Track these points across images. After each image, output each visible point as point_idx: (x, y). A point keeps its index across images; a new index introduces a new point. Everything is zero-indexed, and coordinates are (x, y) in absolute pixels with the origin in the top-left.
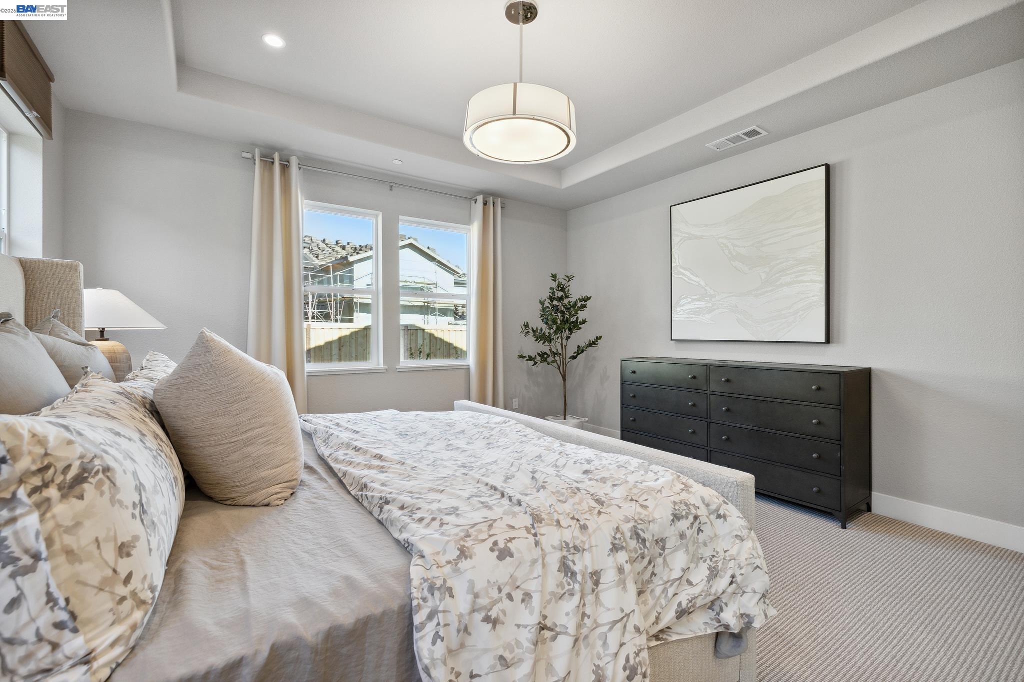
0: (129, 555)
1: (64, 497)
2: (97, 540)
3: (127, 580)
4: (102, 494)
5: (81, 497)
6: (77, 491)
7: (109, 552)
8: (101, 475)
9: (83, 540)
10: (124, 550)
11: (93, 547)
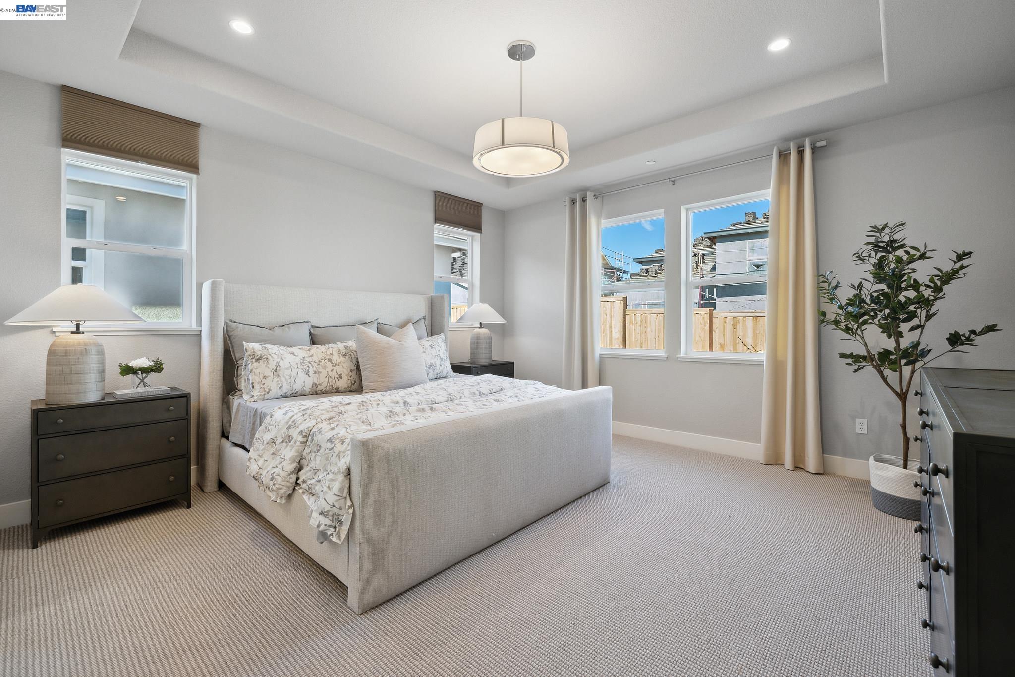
0: (265, 379)
1: (256, 361)
2: (259, 373)
3: (264, 384)
4: (264, 363)
5: (259, 363)
6: (259, 361)
7: (262, 377)
8: (265, 359)
9: (257, 371)
10: (265, 378)
11: (258, 374)
